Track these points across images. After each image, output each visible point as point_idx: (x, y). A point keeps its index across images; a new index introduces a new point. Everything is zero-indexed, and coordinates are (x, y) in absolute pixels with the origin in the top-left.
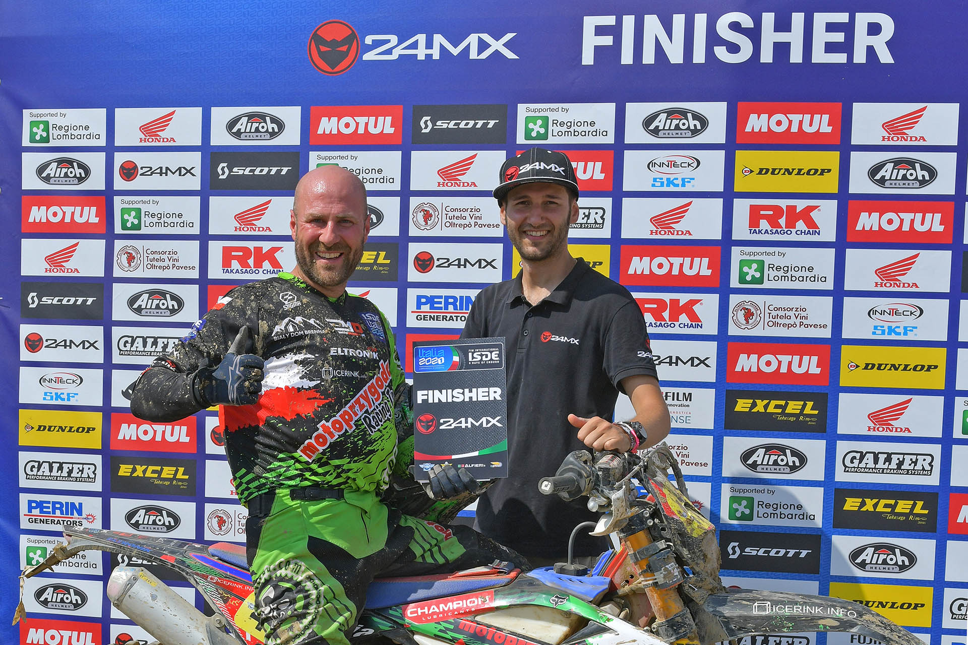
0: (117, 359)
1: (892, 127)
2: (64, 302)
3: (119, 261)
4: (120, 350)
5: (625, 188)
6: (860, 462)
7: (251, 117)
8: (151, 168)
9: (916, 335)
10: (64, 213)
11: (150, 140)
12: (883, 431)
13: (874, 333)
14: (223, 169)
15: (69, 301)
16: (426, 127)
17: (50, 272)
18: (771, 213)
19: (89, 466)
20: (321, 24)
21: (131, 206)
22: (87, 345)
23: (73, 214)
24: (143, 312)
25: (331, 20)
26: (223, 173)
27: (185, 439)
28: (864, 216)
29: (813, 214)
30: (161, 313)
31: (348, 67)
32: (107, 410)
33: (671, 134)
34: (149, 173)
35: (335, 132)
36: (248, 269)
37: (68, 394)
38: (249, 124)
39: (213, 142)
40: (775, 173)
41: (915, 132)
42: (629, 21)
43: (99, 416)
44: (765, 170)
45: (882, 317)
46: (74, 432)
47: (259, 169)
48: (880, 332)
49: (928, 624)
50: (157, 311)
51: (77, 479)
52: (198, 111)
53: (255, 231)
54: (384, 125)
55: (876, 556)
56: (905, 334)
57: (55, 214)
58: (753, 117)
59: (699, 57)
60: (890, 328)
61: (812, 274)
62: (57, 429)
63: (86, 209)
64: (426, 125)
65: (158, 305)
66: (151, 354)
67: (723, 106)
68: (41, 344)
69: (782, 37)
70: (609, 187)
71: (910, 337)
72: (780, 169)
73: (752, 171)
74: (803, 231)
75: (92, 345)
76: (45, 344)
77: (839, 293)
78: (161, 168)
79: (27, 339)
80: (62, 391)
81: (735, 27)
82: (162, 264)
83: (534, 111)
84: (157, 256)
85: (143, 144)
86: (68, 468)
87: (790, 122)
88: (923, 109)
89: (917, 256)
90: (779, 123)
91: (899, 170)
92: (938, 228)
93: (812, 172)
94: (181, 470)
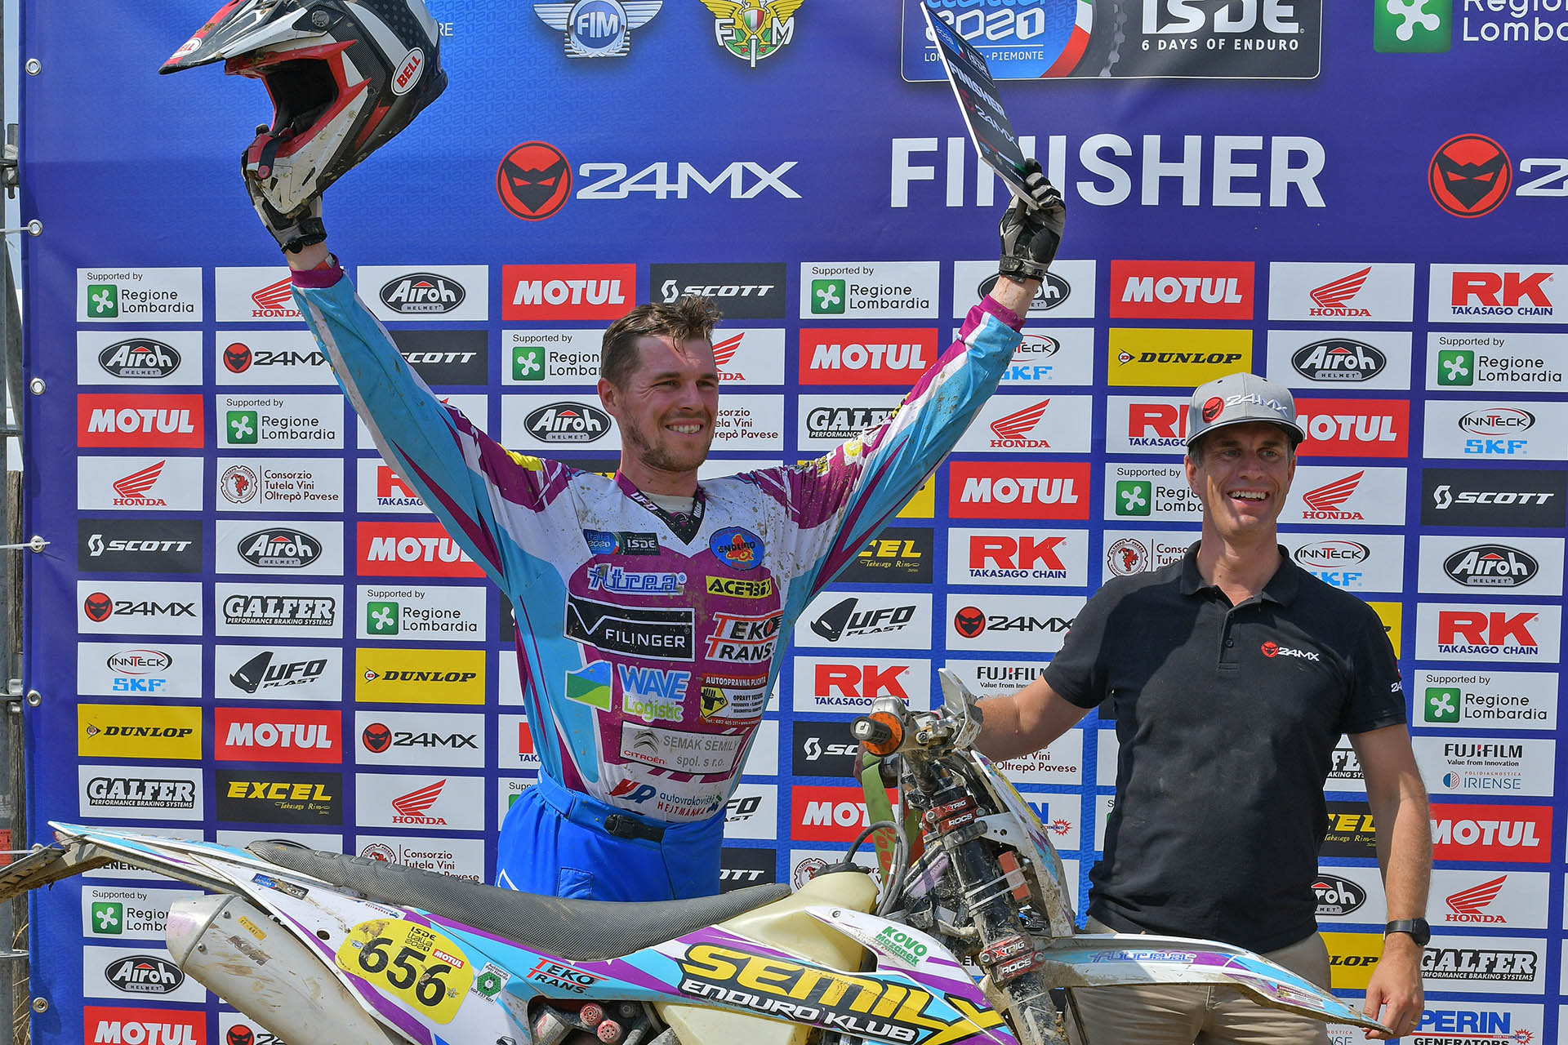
0: (223, 629)
1: (1325, 296)
2: (143, 548)
3: (224, 488)
4: (228, 617)
7: (415, 280)
8: (270, 354)
10: (142, 419)
11: (268, 313)
15: (150, 546)
16: (670, 295)
17: (123, 504)
18: (1160, 415)
19: (184, 785)
20: (515, 147)
21: (242, 409)
22: (178, 609)
23: (155, 420)
24: (262, 561)
25: (532, 141)
27: (324, 744)
30: (288, 562)
31: (557, 208)
32: (209, 704)
34: (268, 361)
35: (538, 301)
38: (414, 291)
40: (1165, 360)
41: (1356, 303)
42: (956, 147)
43: (198, 712)
44: (1150, 356)
45: (1314, 560)
46: (160, 735)
47: (429, 355)
50: (282, 559)
51: (166, 804)
54: (610, 293)
56: (1347, 583)
57: (128, 421)
58: (1133, 281)
62: (135, 731)
63: (174, 413)
64: (670, 292)
65: (282, 552)
66: (273, 621)
67: (1091, 264)
68: (109, 609)
69: (1172, 170)
72: (1171, 355)
73: (1132, 357)
75: (185, 609)
78: (285, 354)
79: (88, 602)
80: (141, 677)
81: (1106, 154)
82: (289, 492)
83: (825, 272)
84: (281, 481)
85: (258, 319)
86: (153, 788)
87: (1184, 288)
88: (1367, 271)
89: (1360, 475)
90: (1169, 290)
91: (1334, 356)
92: (1388, 436)
93: (1215, 358)
94: (320, 788)
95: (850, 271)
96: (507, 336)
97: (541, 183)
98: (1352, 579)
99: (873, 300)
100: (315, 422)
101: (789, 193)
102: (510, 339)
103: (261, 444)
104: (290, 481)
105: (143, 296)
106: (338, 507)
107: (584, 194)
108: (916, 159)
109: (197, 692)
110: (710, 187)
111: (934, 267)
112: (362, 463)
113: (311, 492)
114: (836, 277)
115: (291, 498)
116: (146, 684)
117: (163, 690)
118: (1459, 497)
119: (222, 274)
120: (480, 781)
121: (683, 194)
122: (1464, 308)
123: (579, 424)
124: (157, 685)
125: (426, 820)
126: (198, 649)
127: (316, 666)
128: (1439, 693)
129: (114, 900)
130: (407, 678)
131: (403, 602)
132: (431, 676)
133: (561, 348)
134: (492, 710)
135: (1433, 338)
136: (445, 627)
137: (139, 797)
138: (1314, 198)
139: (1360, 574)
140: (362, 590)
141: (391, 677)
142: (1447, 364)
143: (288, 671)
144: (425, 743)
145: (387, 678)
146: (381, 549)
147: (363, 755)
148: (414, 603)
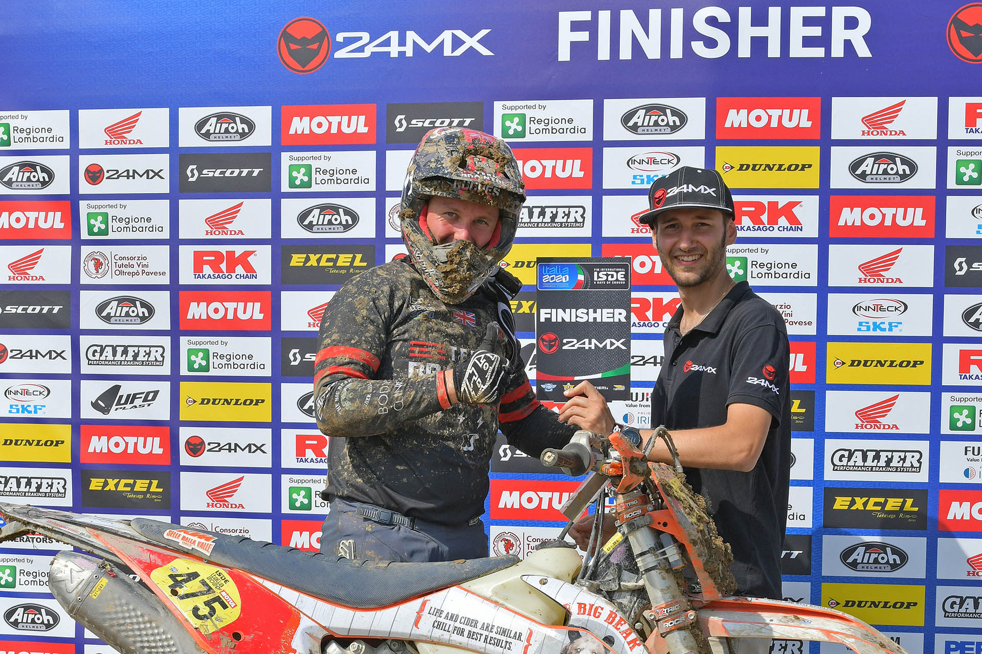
0: (85, 369)
1: (872, 121)
2: (29, 311)
3: (86, 268)
4: (89, 360)
5: (606, 185)
6: (849, 461)
7: (220, 117)
8: (117, 171)
9: (901, 330)
10: (28, 219)
11: (116, 142)
12: (871, 427)
13: (859, 330)
14: (192, 171)
15: (34, 310)
16: (401, 126)
17: (14, 280)
18: (753, 209)
19: (59, 481)
20: (290, 22)
21: (97, 211)
22: (54, 355)
23: (37, 219)
24: (112, 320)
25: (302, 17)
26: (193, 176)
27: (158, 451)
28: (846, 211)
29: (796, 210)
30: (131, 321)
31: (320, 65)
32: (77, 423)
33: (650, 130)
34: (116, 176)
35: (307, 132)
36: (221, 274)
37: (35, 407)
38: (219, 125)
39: (182, 144)
40: (757, 168)
41: (895, 126)
42: (605, 17)
43: (68, 428)
44: (745, 166)
45: (866, 313)
46: (42, 445)
47: (230, 171)
48: (865, 328)
49: (922, 623)
50: (127, 318)
51: (46, 495)
52: (165, 112)
53: (227, 234)
54: (358, 125)
55: (867, 555)
56: (890, 330)
57: (18, 220)
58: (732, 113)
59: (676, 52)
60: (875, 324)
61: (795, 271)
62: (24, 442)
63: (51, 214)
64: (400, 123)
65: (127, 313)
66: (121, 363)
67: (703, 101)
68: (6, 354)
69: (760, 31)
70: (590, 186)
71: (896, 332)
72: (761, 165)
73: (732, 168)
74: (785, 227)
75: (59, 355)
76: (10, 354)
77: (823, 290)
78: (128, 171)
80: (28, 403)
81: (712, 21)
82: (131, 270)
83: (511, 108)
84: (125, 262)
85: (109, 146)
86: (37, 483)
87: (770, 117)
88: (903, 103)
89: (900, 250)
90: (758, 118)
91: (879, 164)
92: (920, 222)
93: (793, 167)
94: (155, 482)
95: (529, 107)
96: (285, 156)
97: (309, 47)
98: (895, 326)
99: (546, 127)
100: (149, 220)
101: (485, 52)
102: (286, 159)
103: (111, 236)
104: (132, 262)
105: (28, 131)
106: (166, 280)
107: (340, 54)
108: (576, 26)
109: (68, 415)
110: (429, 48)
111: (588, 104)
112: (182, 249)
113: (146, 270)
114: (519, 111)
115: (133, 274)
116: (32, 409)
117: (44, 413)
118: (973, 266)
119: (84, 115)
120: (269, 477)
121: (409, 53)
122: (974, 128)
123: (336, 220)
124: (39, 409)
125: (230, 505)
126: (69, 383)
127: (151, 395)
128: (960, 409)
129: (10, 564)
130: (216, 403)
131: (212, 349)
132: (234, 402)
133: (323, 165)
134: (276, 425)
135: (952, 151)
136: (242, 366)
137: (27, 490)
138: (863, 51)
139: (901, 323)
140: (183, 340)
141: (205, 402)
142: (963, 170)
143: (131, 398)
144: (230, 450)
145: (202, 403)
146: (197, 311)
147: (185, 459)
148: (221, 349)
